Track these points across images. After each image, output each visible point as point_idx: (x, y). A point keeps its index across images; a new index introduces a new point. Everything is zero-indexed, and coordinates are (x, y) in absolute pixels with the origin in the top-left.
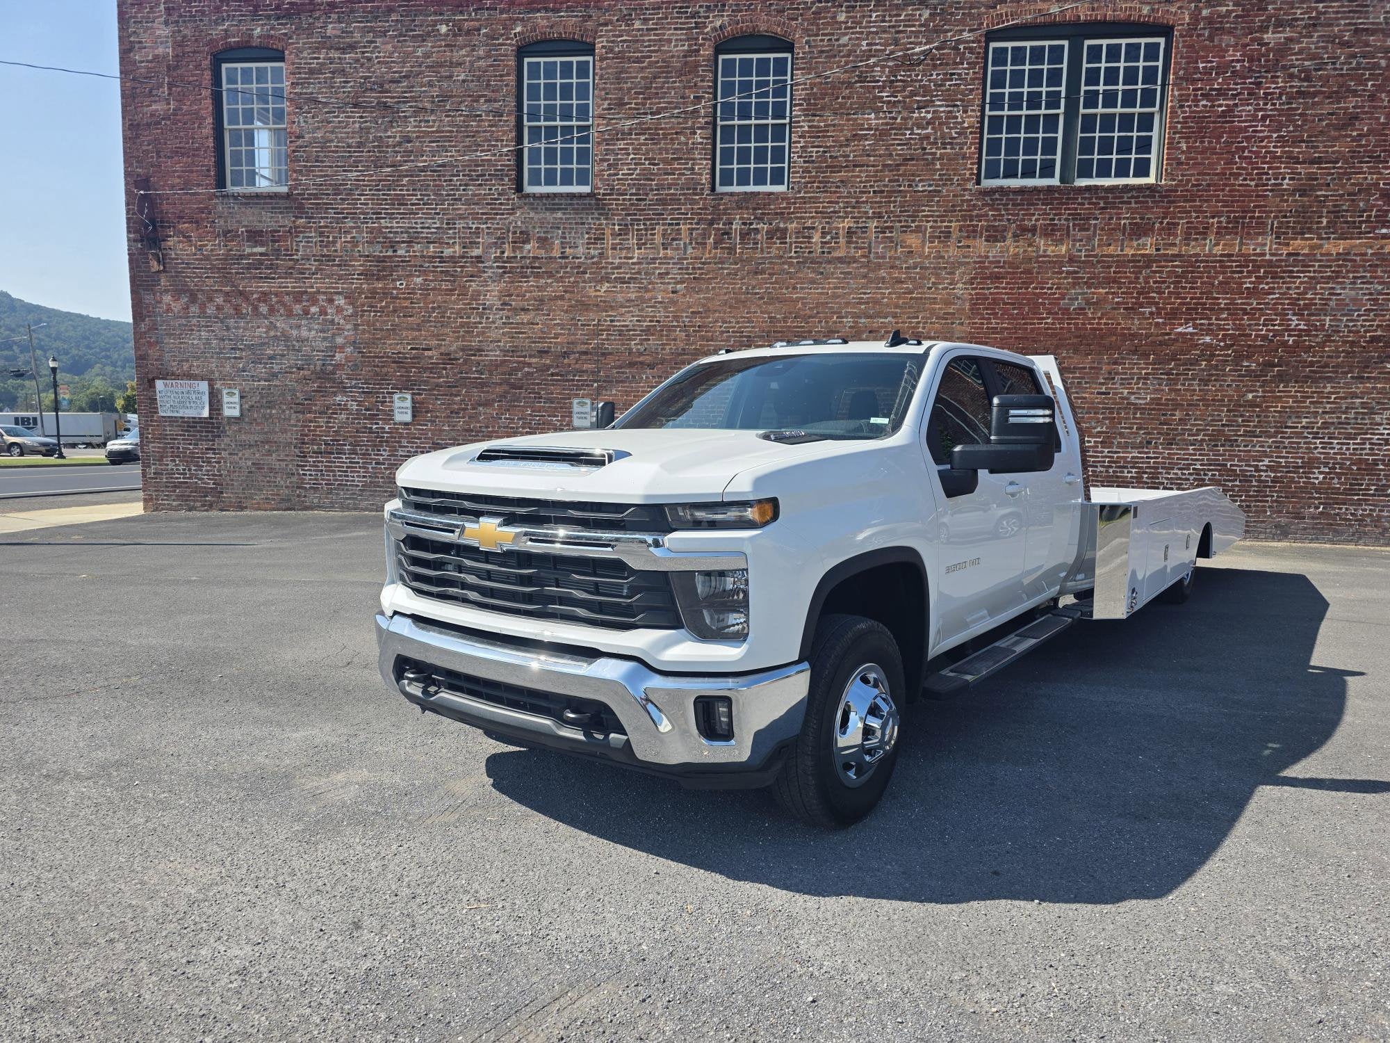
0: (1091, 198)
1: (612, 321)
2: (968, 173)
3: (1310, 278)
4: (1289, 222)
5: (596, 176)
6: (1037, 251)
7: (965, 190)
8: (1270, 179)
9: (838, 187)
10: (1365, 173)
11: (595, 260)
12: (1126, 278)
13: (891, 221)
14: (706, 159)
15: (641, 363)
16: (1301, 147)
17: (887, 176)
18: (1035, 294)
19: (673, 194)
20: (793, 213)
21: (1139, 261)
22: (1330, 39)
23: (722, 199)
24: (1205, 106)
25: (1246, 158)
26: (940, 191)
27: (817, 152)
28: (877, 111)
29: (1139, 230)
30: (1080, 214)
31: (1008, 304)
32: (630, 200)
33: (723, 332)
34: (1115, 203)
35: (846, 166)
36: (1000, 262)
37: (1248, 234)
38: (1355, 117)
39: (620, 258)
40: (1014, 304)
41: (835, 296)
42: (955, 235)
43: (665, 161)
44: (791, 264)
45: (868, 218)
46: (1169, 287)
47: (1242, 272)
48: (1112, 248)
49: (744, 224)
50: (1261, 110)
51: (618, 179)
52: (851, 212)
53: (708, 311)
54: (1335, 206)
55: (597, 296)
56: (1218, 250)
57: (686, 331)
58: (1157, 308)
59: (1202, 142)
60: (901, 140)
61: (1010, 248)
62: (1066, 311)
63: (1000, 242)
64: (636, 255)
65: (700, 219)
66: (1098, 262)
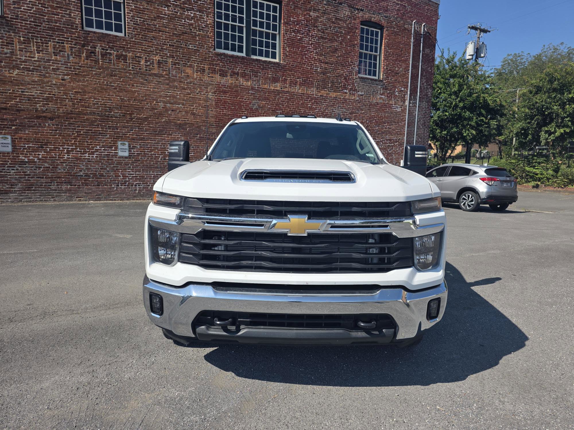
0: (258, 64)
1: (22, 92)
2: (210, 44)
3: (327, 105)
4: (320, 84)
5: (5, 6)
6: (240, 83)
7: (210, 52)
8: (314, 67)
9: (151, 39)
10: (340, 70)
11: (8, 55)
12: (272, 98)
13: (179, 60)
14: (78, 11)
15: (45, 117)
16: (322, 57)
17: (175, 39)
18: (240, 101)
19: (58, 26)
20: (129, 48)
21: (275, 92)
22: (329, 19)
23: (89, 34)
24: (293, 35)
25: (307, 58)
26: (199, 50)
27: (140, 20)
28: (168, 6)
29: (275, 80)
30: (254, 70)
31: (230, 104)
32: (30, 24)
33: (94, 104)
34: (266, 68)
35: (155, 30)
36: (225, 85)
37: (309, 86)
38: (337, 50)
39: (26, 56)
40: (232, 104)
41: (154, 92)
42: (207, 71)
43: (52, 7)
44: (130, 74)
45: (168, 57)
46: (285, 104)
47: (307, 100)
48: (266, 85)
49: (102, 49)
50: (311, 41)
51: (21, 11)
52: (159, 53)
53: (85, 92)
54: (332, 80)
55: (11, 77)
56: (300, 91)
57: (72, 101)
58: (282, 111)
59: (293, 49)
60: (180, 23)
61: (229, 80)
62: (251, 109)
63: (225, 77)
64: (36, 56)
65: (77, 43)
66: (262, 90)
